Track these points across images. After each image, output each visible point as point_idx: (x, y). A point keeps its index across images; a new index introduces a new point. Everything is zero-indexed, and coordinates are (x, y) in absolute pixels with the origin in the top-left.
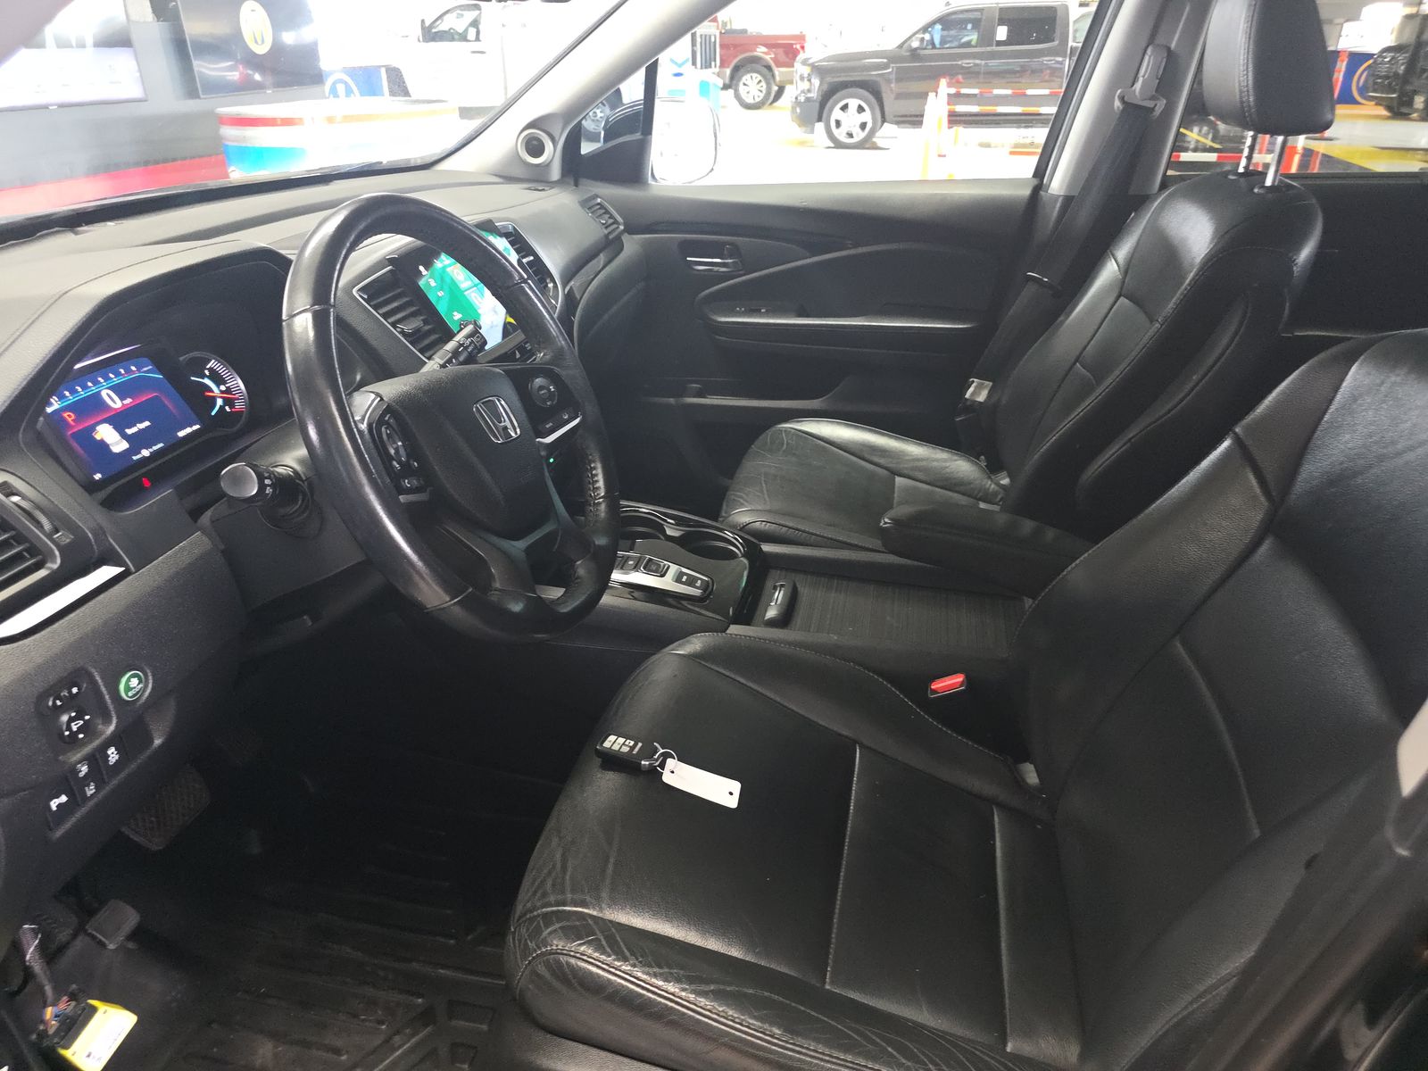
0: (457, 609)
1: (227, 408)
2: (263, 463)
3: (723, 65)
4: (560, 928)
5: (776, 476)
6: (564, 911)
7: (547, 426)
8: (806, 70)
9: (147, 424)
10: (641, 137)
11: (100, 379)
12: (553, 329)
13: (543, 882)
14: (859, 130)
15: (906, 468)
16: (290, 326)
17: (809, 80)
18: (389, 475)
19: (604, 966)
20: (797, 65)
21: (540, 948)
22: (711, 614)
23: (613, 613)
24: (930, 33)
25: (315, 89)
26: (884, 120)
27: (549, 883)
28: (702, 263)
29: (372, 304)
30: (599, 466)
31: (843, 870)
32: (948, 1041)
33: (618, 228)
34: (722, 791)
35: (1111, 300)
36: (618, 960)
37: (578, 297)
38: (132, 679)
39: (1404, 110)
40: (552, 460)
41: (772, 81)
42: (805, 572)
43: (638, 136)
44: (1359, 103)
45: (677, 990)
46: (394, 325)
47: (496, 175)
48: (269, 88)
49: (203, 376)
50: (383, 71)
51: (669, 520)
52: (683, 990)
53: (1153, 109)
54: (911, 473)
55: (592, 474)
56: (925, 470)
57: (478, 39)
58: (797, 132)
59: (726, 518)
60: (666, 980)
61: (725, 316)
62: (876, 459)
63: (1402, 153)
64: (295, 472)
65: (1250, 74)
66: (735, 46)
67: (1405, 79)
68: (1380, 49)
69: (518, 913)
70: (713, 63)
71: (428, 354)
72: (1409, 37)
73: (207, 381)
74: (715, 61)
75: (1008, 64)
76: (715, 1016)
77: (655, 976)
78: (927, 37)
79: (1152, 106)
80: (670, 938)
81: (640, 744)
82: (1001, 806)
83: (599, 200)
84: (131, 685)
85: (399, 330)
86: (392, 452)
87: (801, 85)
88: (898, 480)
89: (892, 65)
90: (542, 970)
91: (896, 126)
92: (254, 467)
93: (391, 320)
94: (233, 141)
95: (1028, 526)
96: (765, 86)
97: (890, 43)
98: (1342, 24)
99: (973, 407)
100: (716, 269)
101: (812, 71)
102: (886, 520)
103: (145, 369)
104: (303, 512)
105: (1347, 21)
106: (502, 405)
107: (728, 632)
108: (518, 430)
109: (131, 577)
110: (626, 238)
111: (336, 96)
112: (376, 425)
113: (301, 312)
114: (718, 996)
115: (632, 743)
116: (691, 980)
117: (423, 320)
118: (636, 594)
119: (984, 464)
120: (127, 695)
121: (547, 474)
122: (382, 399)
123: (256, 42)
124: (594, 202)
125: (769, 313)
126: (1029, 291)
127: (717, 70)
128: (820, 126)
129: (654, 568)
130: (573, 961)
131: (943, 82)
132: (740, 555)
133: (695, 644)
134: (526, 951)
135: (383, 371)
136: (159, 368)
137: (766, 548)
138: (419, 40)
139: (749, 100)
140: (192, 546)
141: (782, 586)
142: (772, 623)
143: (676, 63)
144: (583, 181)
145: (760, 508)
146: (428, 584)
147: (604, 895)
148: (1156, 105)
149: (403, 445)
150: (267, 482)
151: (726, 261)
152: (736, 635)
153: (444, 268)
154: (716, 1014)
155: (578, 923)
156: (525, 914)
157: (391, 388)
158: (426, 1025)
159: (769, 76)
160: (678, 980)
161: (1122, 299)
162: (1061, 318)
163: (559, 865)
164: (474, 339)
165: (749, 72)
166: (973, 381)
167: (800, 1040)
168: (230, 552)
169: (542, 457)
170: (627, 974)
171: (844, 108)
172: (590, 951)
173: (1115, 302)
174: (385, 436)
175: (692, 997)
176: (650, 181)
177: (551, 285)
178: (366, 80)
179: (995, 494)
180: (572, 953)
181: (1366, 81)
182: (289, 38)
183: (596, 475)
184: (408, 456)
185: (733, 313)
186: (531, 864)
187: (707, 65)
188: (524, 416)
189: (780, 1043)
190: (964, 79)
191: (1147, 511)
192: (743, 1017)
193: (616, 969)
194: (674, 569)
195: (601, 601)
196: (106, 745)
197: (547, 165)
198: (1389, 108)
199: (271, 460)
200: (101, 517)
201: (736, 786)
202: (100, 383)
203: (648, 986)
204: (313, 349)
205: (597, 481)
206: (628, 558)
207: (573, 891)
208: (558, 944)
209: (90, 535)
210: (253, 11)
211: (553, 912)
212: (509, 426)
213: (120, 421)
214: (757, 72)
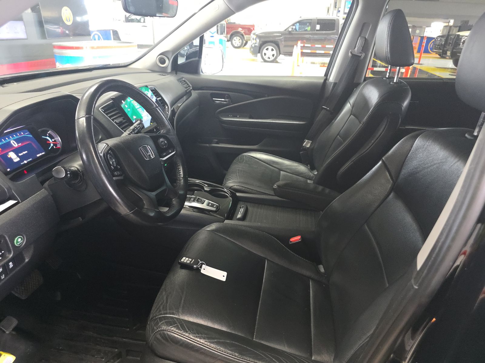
0: (132, 215)
1: (54, 147)
2: (67, 166)
3: (227, 34)
4: (165, 322)
5: (241, 170)
6: (166, 316)
7: (164, 154)
8: (255, 37)
9: (26, 152)
10: (198, 59)
11: (10, 137)
12: (167, 122)
13: (160, 306)
14: (272, 57)
15: (284, 169)
16: (78, 122)
17: (256, 40)
18: (110, 170)
19: (180, 334)
20: (252, 35)
21: (158, 329)
22: (219, 216)
23: (185, 216)
24: (295, 26)
25: (87, 37)
26: (280, 54)
27: (161, 307)
28: (218, 100)
29: (105, 113)
30: (181, 167)
31: (260, 301)
32: (293, 356)
33: (190, 88)
34: (221, 275)
35: (348, 116)
36: (184, 332)
37: (176, 111)
38: (19, 239)
39: (444, 56)
40: (166, 165)
41: (243, 39)
42: (251, 202)
43: (197, 59)
44: (430, 53)
45: (204, 342)
46: (113, 120)
47: (149, 70)
48: (71, 37)
49: (46, 136)
50: (111, 31)
51: (206, 185)
52: (206, 341)
53: (361, 56)
54: (286, 170)
55: (179, 170)
56: (290, 169)
57: (144, 22)
58: (252, 56)
59: (225, 184)
60: (200, 338)
61: (225, 118)
62: (274, 165)
63: (444, 69)
64: (78, 169)
65: (388, 48)
66: (231, 28)
67: (444, 46)
68: (436, 36)
69: (151, 317)
70: (224, 33)
71: (124, 130)
72: (446, 33)
73: (48, 138)
74: (225, 32)
75: (320, 37)
76: (216, 350)
77: (197, 337)
78: (294, 27)
79: (361, 55)
80: (202, 325)
81: (193, 260)
82: (312, 279)
83: (184, 79)
84: (19, 241)
85: (114, 122)
86: (111, 163)
87: (253, 41)
88: (282, 172)
89: (283, 36)
90: (159, 336)
91: (284, 56)
92: (64, 168)
93: (112, 118)
94: (58, 54)
95: (320, 188)
96: (241, 41)
97: (282, 29)
98: (425, 28)
99: (306, 149)
100: (222, 102)
101: (257, 37)
102: (275, 186)
103: (26, 134)
104: (80, 182)
105: (427, 27)
106: (149, 148)
107: (224, 222)
108: (154, 156)
109: (20, 204)
110: (193, 92)
111: (95, 40)
112: (106, 155)
113: (82, 117)
114: (218, 343)
115: (191, 260)
116: (208, 338)
117: (123, 119)
118: (195, 210)
119: (309, 167)
120: (17, 244)
121: (163, 170)
122: (108, 145)
123: (67, 21)
124: (181, 80)
125: (240, 117)
126: (323, 112)
127: (225, 35)
128: (259, 55)
129: (200, 201)
130: (169, 333)
131: (299, 42)
132: (229, 197)
133: (213, 227)
134: (153, 330)
135: (109, 136)
136: (31, 133)
137: (238, 194)
138: (124, 22)
139: (236, 45)
140: (41, 194)
141: (243, 207)
142: (239, 219)
143: (212, 33)
144: (178, 73)
145: (236, 181)
146: (122, 207)
147: (180, 311)
148: (362, 55)
149: (115, 161)
150: (68, 172)
151: (226, 100)
152: (227, 223)
153: (131, 101)
154: (216, 349)
155: (171, 320)
156: (154, 317)
157: (111, 142)
158: (118, 359)
159: (243, 38)
160: (204, 338)
161: (352, 116)
162: (333, 121)
163: (165, 301)
164: (140, 125)
165: (235, 37)
166: (305, 141)
167: (244, 357)
168: (54, 196)
169: (162, 164)
170: (187, 337)
171: (267, 49)
172: (175, 330)
173: (349, 117)
174: (109, 158)
175: (209, 344)
176: (201, 73)
177: (167, 107)
178: (105, 35)
179: (313, 177)
180: (169, 330)
181: (433, 46)
182: (79, 19)
183: (180, 170)
184: (117, 164)
185: (228, 117)
186: (156, 301)
187: (222, 33)
188: (156, 151)
189: (238, 358)
190: (306, 41)
191: (356, 184)
192: (225, 350)
193: (184, 335)
194: (207, 201)
195: (181, 212)
196: (9, 261)
197: (166, 67)
198: (440, 55)
199: (70, 165)
200: (10, 184)
201: (225, 274)
202: (10, 138)
203: (194, 341)
204: (85, 129)
205: (180, 172)
206: (191, 198)
207: (170, 310)
208: (164, 327)
209: (6, 190)
210: (66, 10)
211: (163, 317)
212: (151, 154)
213: (17, 151)
214: (238, 36)
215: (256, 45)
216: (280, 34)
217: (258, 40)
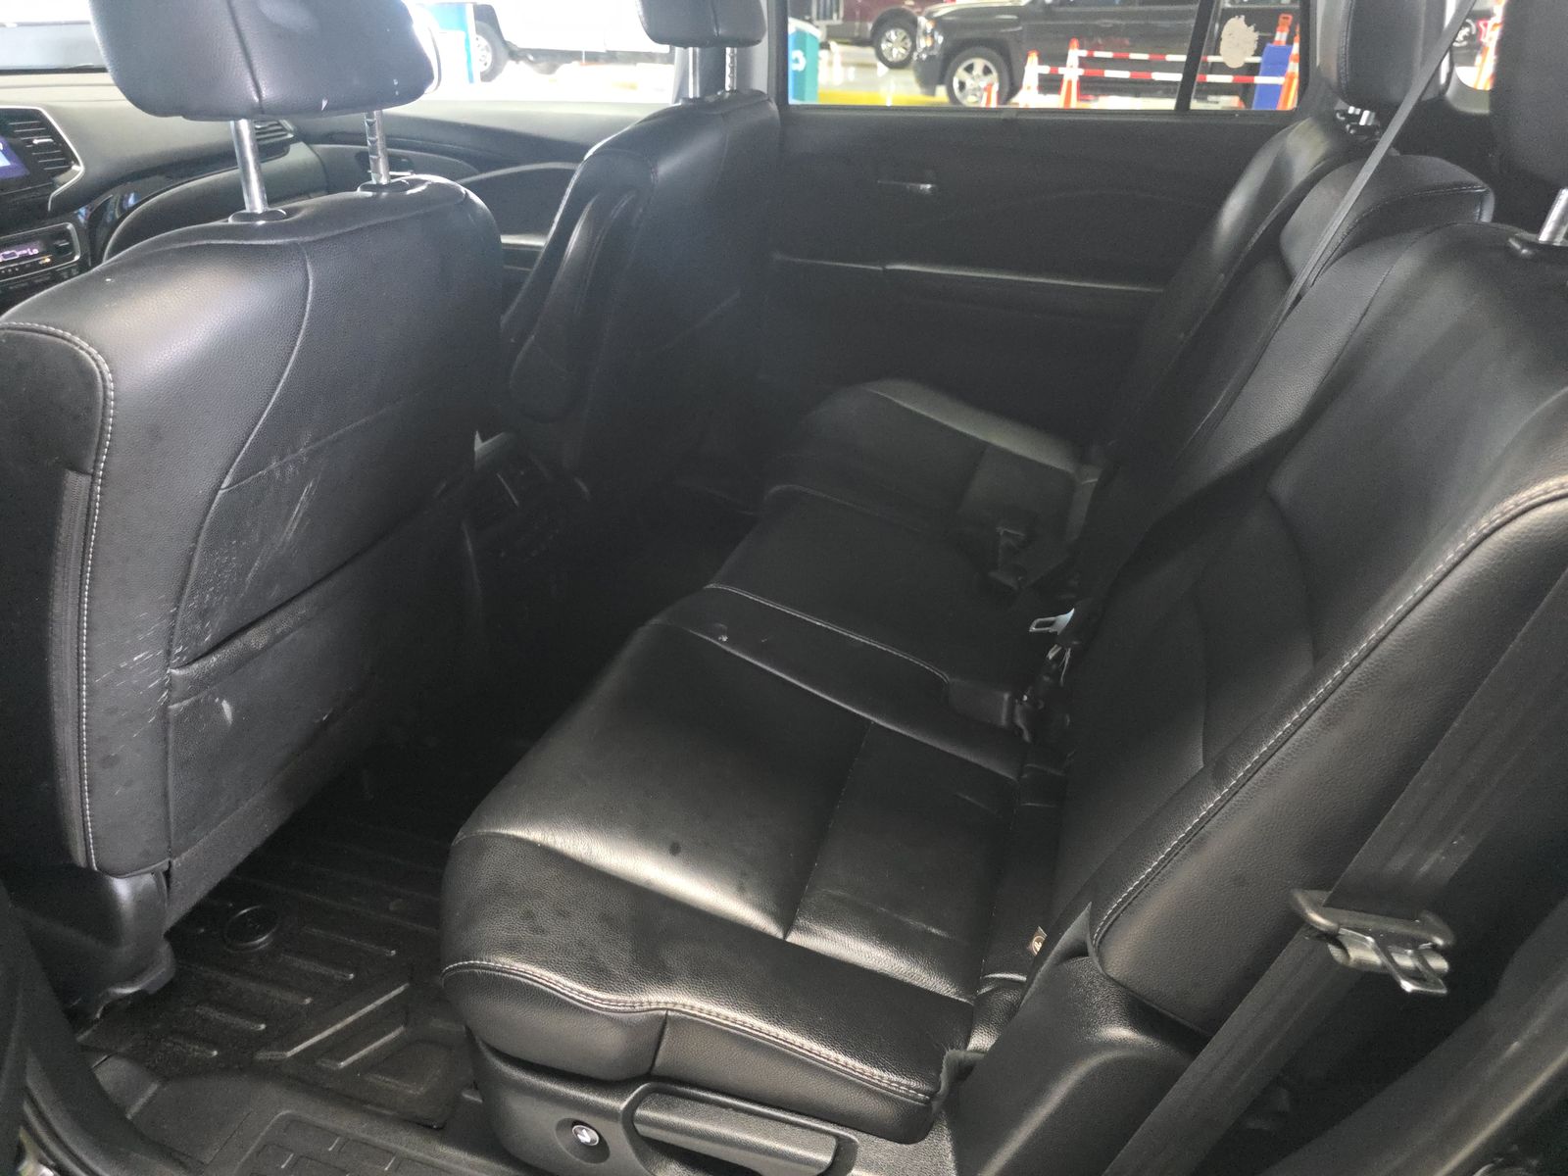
8: (930, 25)
17: (932, 36)
74: (838, 12)
89: (1024, 23)
96: (909, 44)
101: (935, 25)
131: (1075, 44)
139: (892, 58)
165: (889, 29)
171: (969, 69)
214: (902, 27)
215: (931, 53)
216: (1015, 17)
217: (940, 39)
